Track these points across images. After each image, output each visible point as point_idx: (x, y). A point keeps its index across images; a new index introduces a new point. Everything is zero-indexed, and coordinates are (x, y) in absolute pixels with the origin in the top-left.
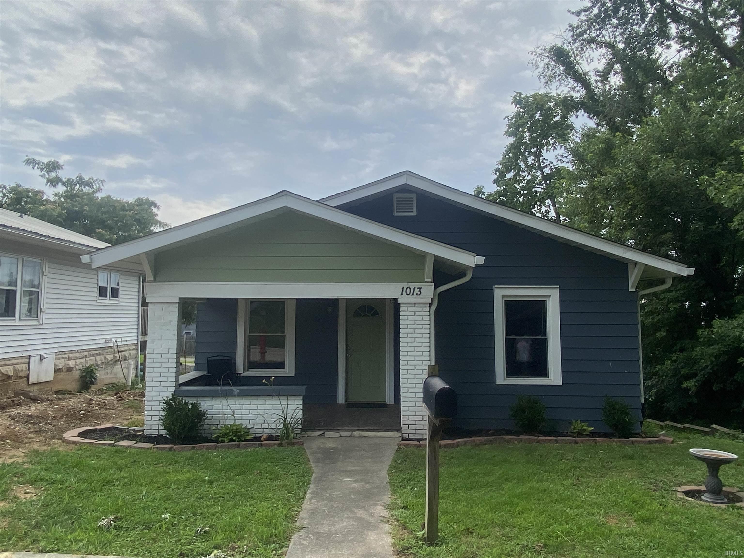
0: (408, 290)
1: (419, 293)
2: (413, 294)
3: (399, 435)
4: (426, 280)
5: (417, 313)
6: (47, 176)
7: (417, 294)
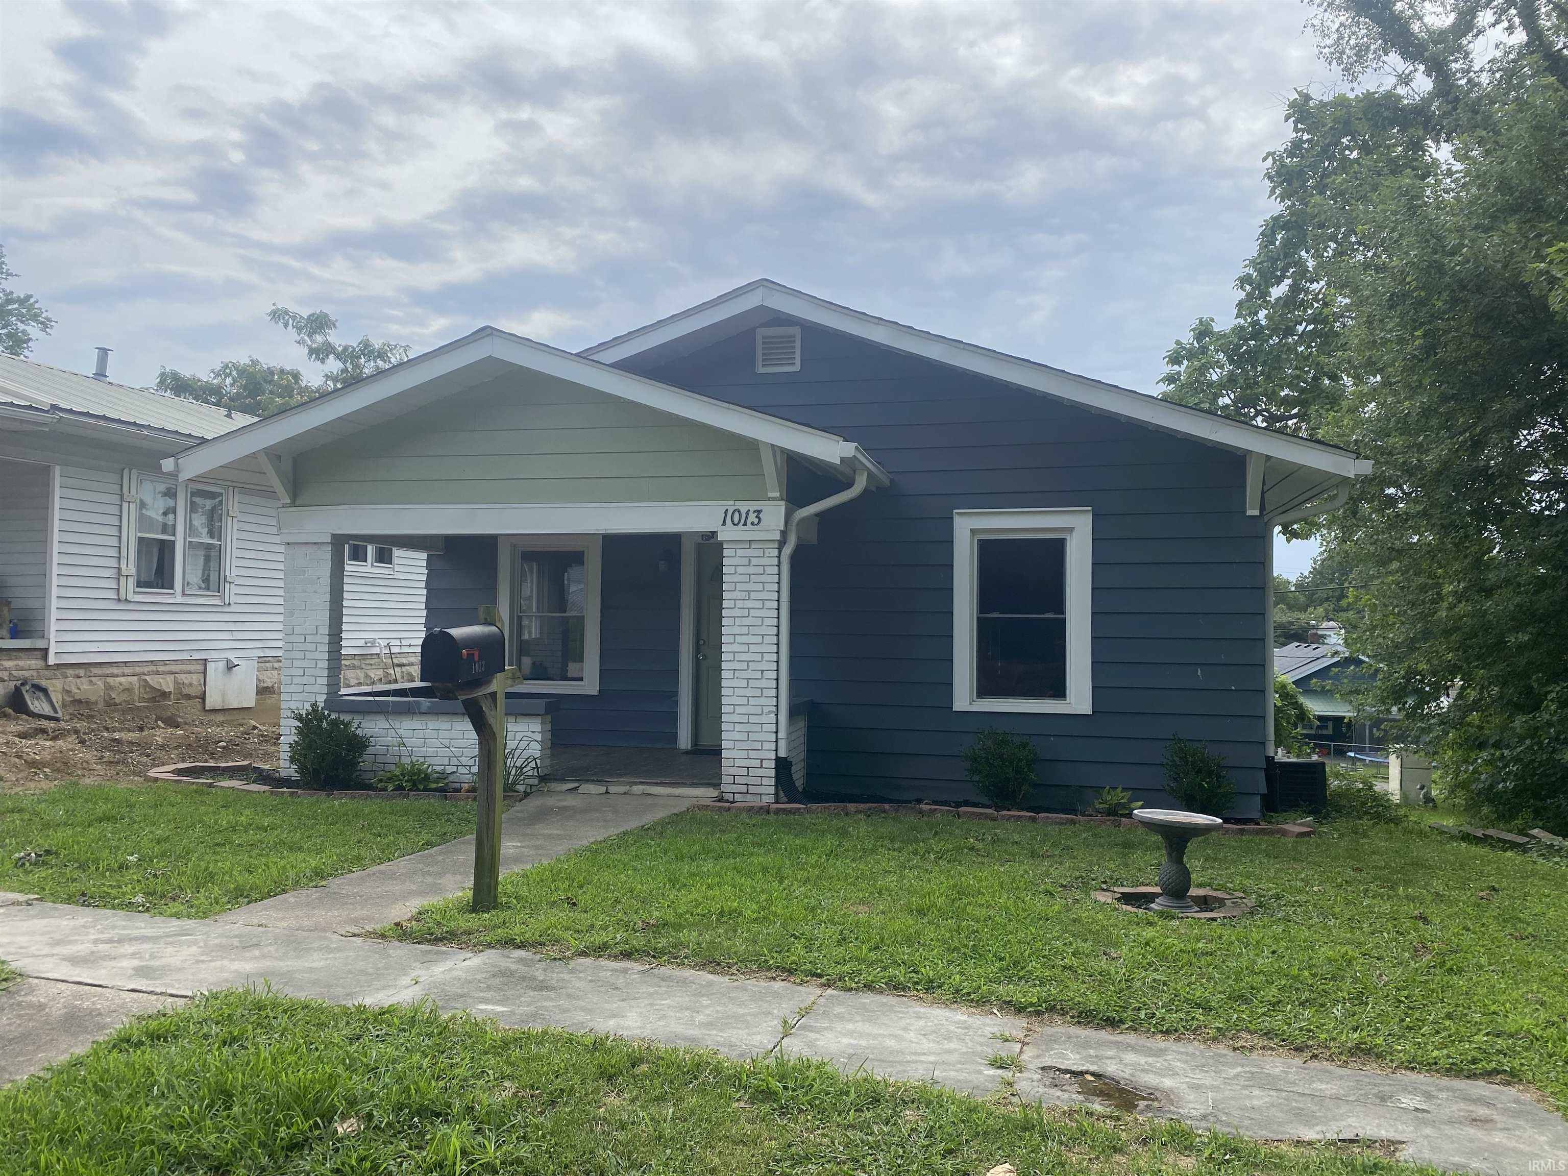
0: (737, 515)
1: (756, 521)
2: (745, 524)
3: (715, 793)
4: (770, 495)
5: (754, 561)
6: (309, 343)
7: (752, 524)
